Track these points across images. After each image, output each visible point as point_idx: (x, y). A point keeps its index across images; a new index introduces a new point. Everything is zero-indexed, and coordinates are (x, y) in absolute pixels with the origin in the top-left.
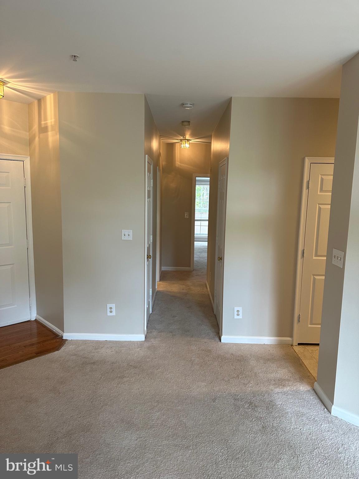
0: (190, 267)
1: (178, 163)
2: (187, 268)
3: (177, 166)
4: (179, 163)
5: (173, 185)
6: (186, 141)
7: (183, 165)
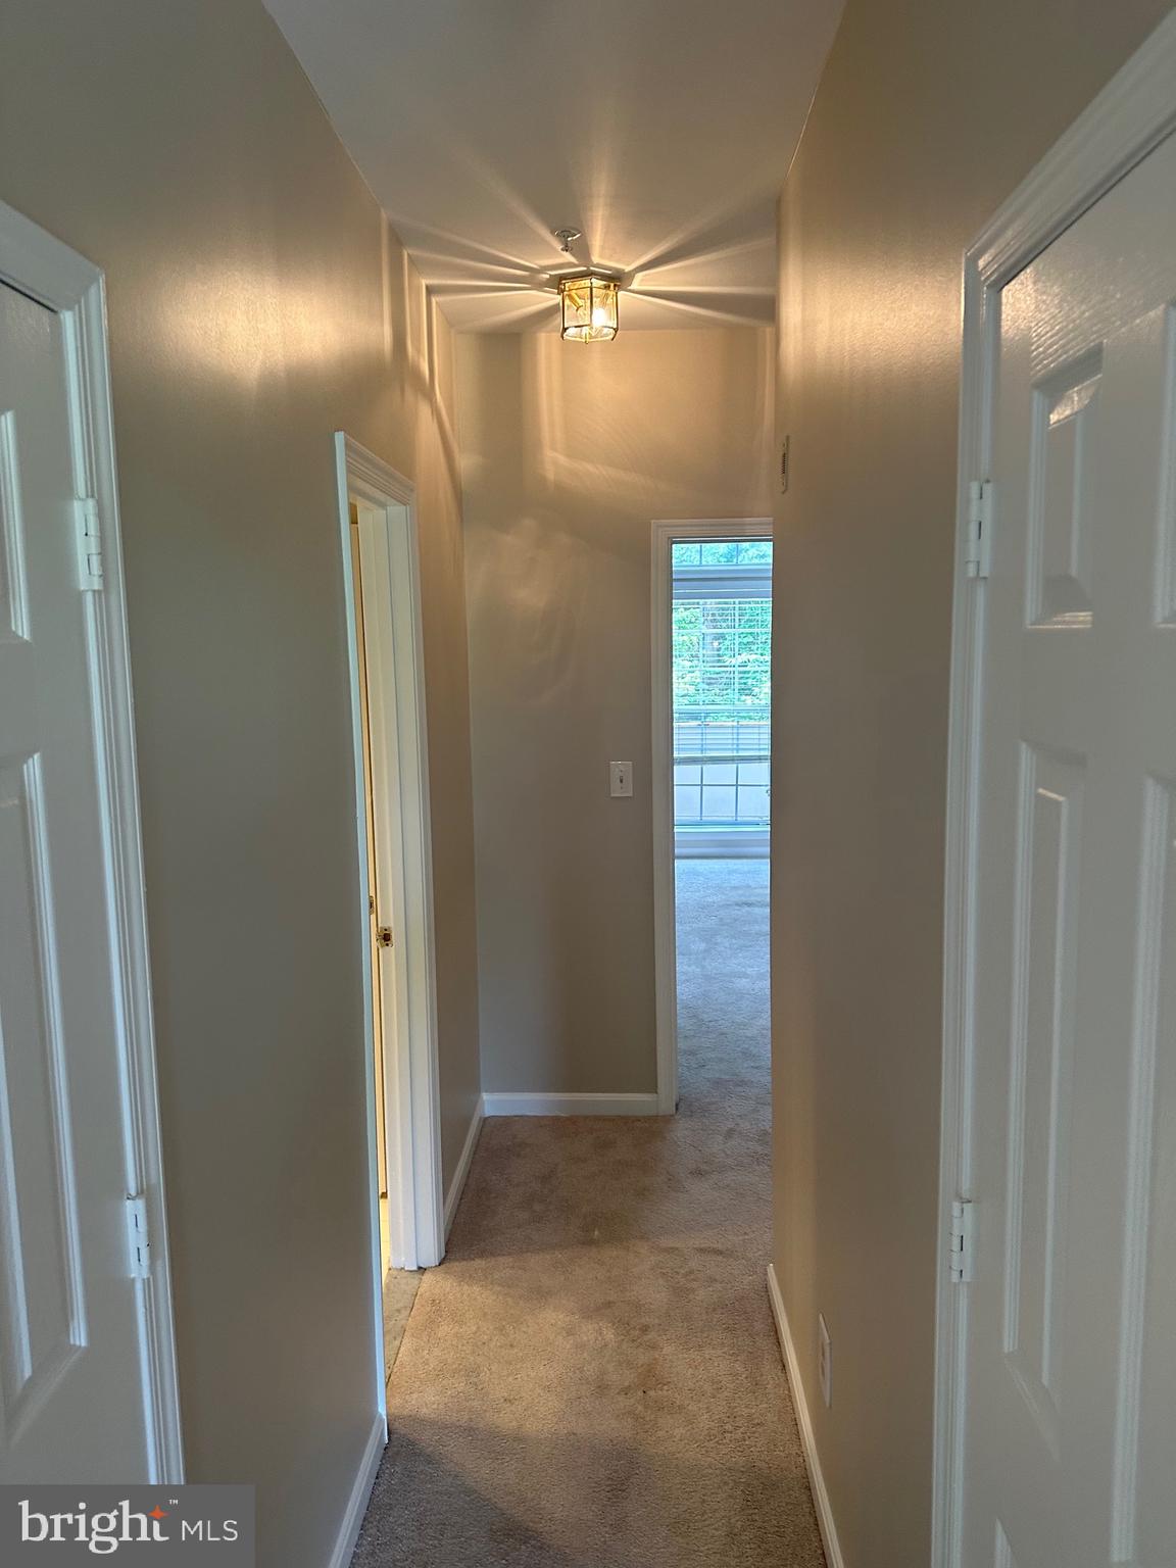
0: (653, 1089)
1: (555, 461)
2: (633, 1101)
3: (551, 475)
4: (562, 459)
5: (531, 596)
6: (597, 283)
7: (590, 467)
